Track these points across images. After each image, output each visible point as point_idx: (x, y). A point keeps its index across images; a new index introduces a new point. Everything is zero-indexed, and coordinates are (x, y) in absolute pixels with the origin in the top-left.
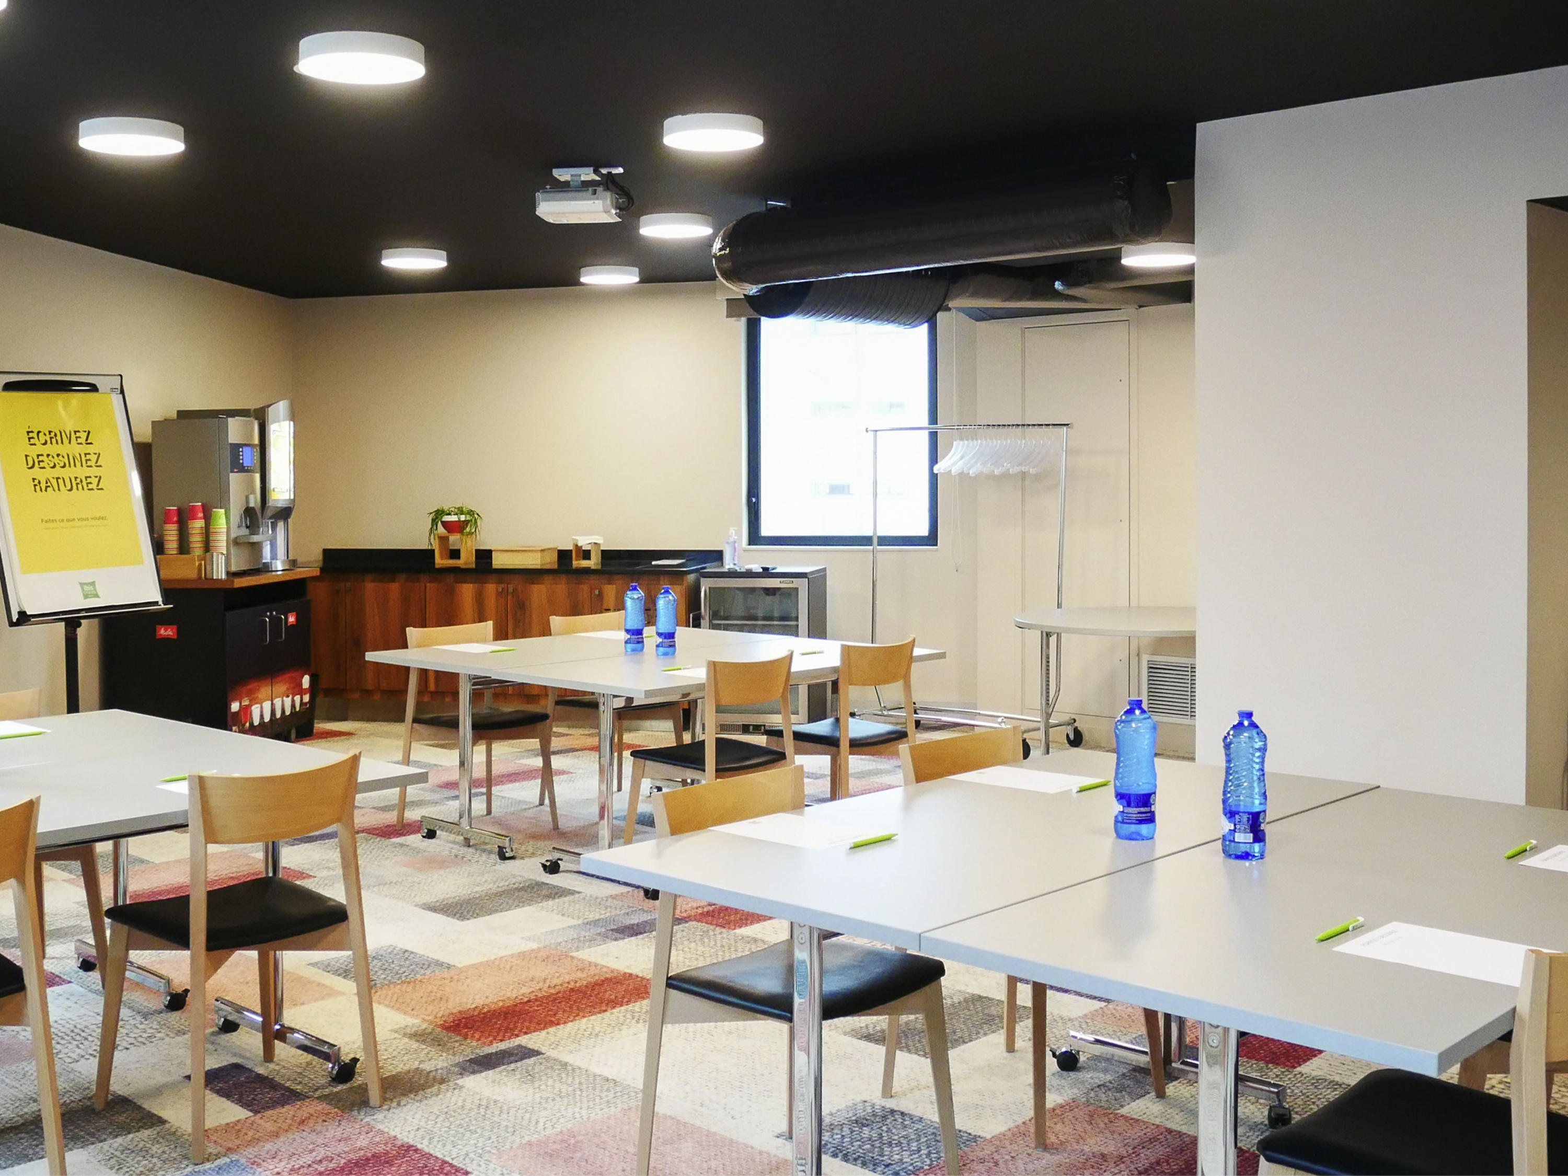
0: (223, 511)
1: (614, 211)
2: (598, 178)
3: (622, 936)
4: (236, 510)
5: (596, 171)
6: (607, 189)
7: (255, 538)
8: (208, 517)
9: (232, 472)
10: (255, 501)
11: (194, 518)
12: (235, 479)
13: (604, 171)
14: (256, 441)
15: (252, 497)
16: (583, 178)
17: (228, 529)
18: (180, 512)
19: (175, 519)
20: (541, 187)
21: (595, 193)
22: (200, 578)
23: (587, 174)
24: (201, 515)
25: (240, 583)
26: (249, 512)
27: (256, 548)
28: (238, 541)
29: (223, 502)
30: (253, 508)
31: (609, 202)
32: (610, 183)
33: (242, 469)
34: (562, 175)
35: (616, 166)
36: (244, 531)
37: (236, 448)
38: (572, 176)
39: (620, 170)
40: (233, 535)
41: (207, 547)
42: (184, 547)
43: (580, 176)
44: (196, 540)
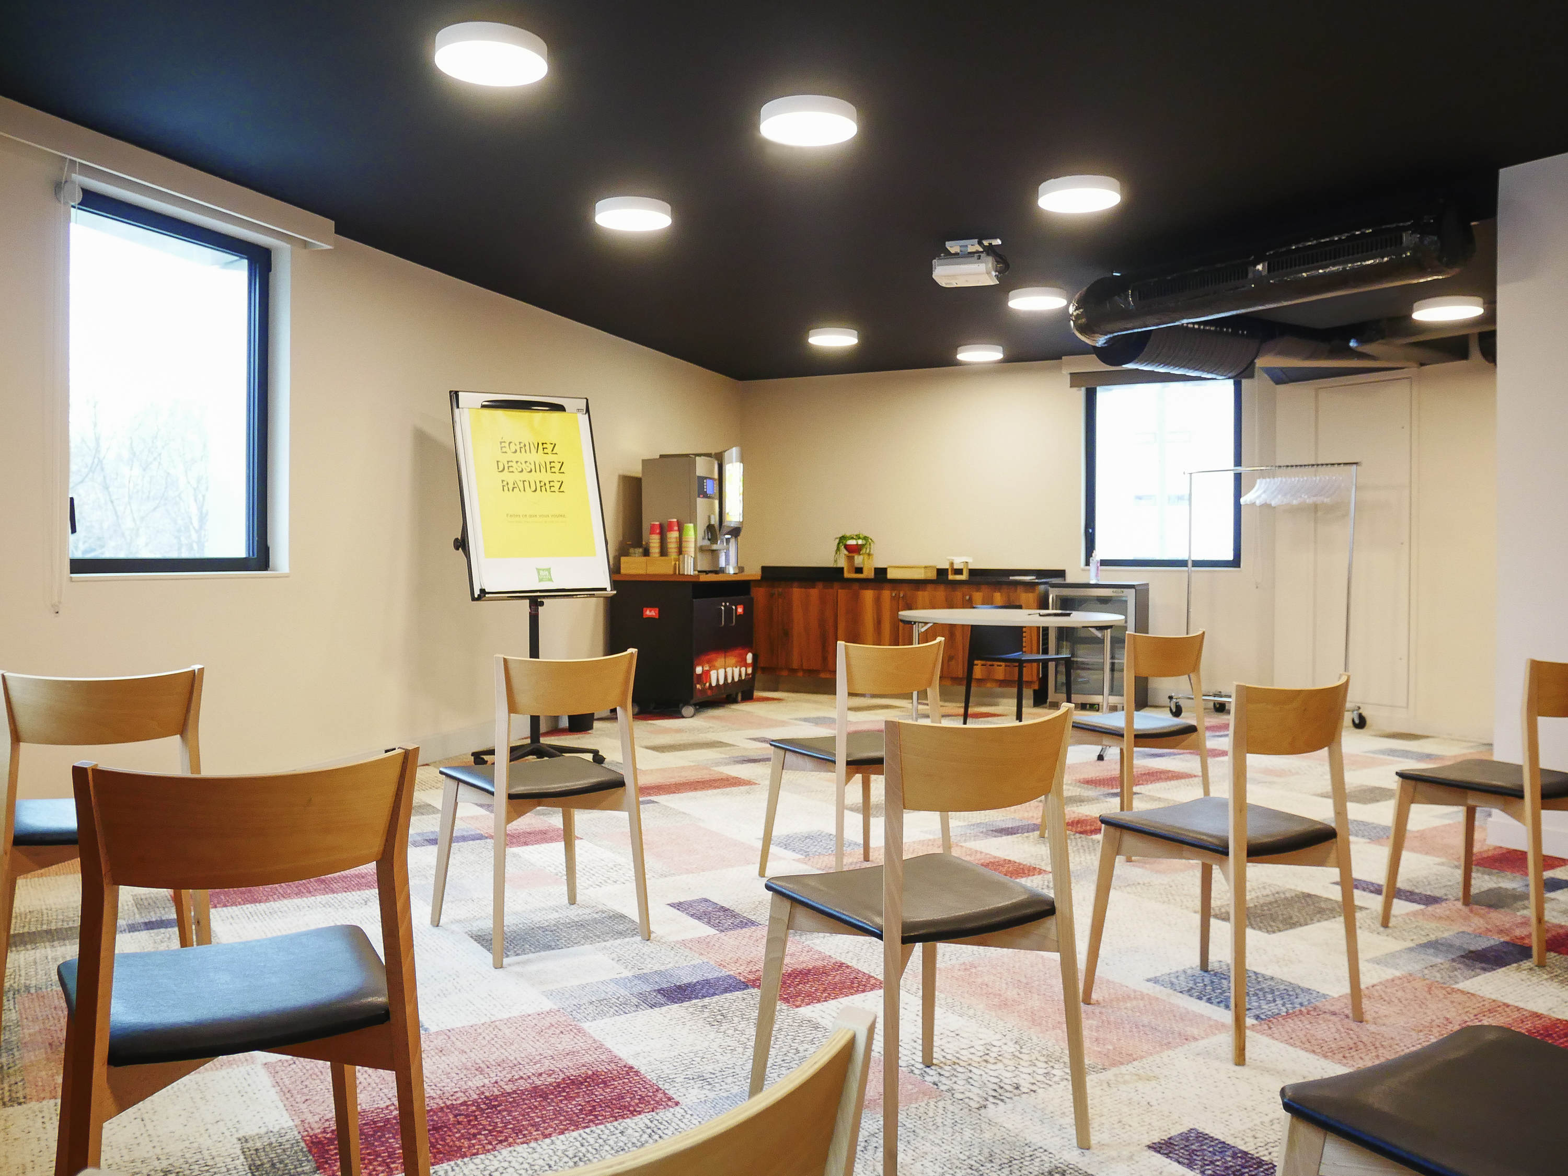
0: (691, 525)
1: (994, 273)
2: (981, 250)
3: (999, 834)
4: (702, 524)
5: (980, 243)
6: (988, 254)
7: (715, 547)
8: (681, 530)
9: (699, 497)
10: (715, 520)
11: (671, 530)
12: (701, 502)
13: (986, 243)
14: (716, 476)
15: (712, 517)
16: (969, 251)
17: (696, 541)
18: (661, 526)
19: (658, 531)
20: (936, 255)
21: (979, 258)
22: (675, 574)
23: (973, 246)
24: (676, 528)
25: (704, 578)
26: (710, 528)
27: (714, 553)
28: (704, 548)
29: (693, 519)
30: (713, 526)
31: (990, 265)
32: (990, 250)
33: (706, 496)
34: (953, 247)
35: (995, 238)
36: (706, 543)
37: (701, 479)
38: (961, 246)
39: (999, 242)
40: (699, 545)
41: (680, 551)
42: (664, 552)
43: (967, 246)
44: (672, 546)
